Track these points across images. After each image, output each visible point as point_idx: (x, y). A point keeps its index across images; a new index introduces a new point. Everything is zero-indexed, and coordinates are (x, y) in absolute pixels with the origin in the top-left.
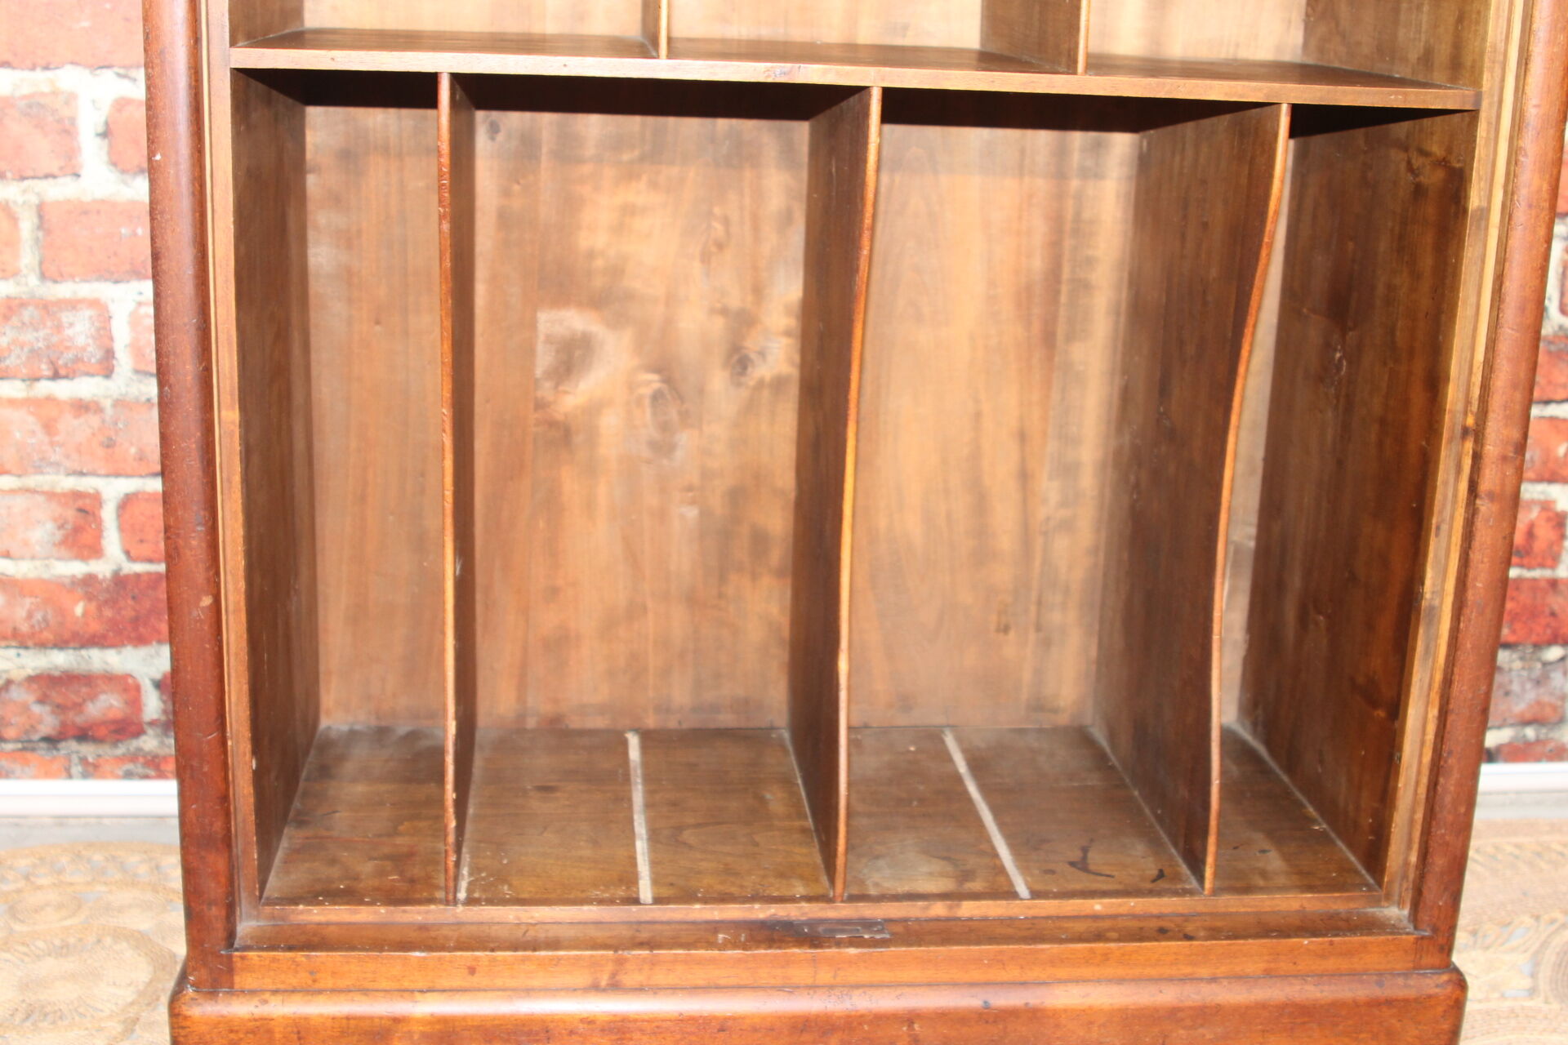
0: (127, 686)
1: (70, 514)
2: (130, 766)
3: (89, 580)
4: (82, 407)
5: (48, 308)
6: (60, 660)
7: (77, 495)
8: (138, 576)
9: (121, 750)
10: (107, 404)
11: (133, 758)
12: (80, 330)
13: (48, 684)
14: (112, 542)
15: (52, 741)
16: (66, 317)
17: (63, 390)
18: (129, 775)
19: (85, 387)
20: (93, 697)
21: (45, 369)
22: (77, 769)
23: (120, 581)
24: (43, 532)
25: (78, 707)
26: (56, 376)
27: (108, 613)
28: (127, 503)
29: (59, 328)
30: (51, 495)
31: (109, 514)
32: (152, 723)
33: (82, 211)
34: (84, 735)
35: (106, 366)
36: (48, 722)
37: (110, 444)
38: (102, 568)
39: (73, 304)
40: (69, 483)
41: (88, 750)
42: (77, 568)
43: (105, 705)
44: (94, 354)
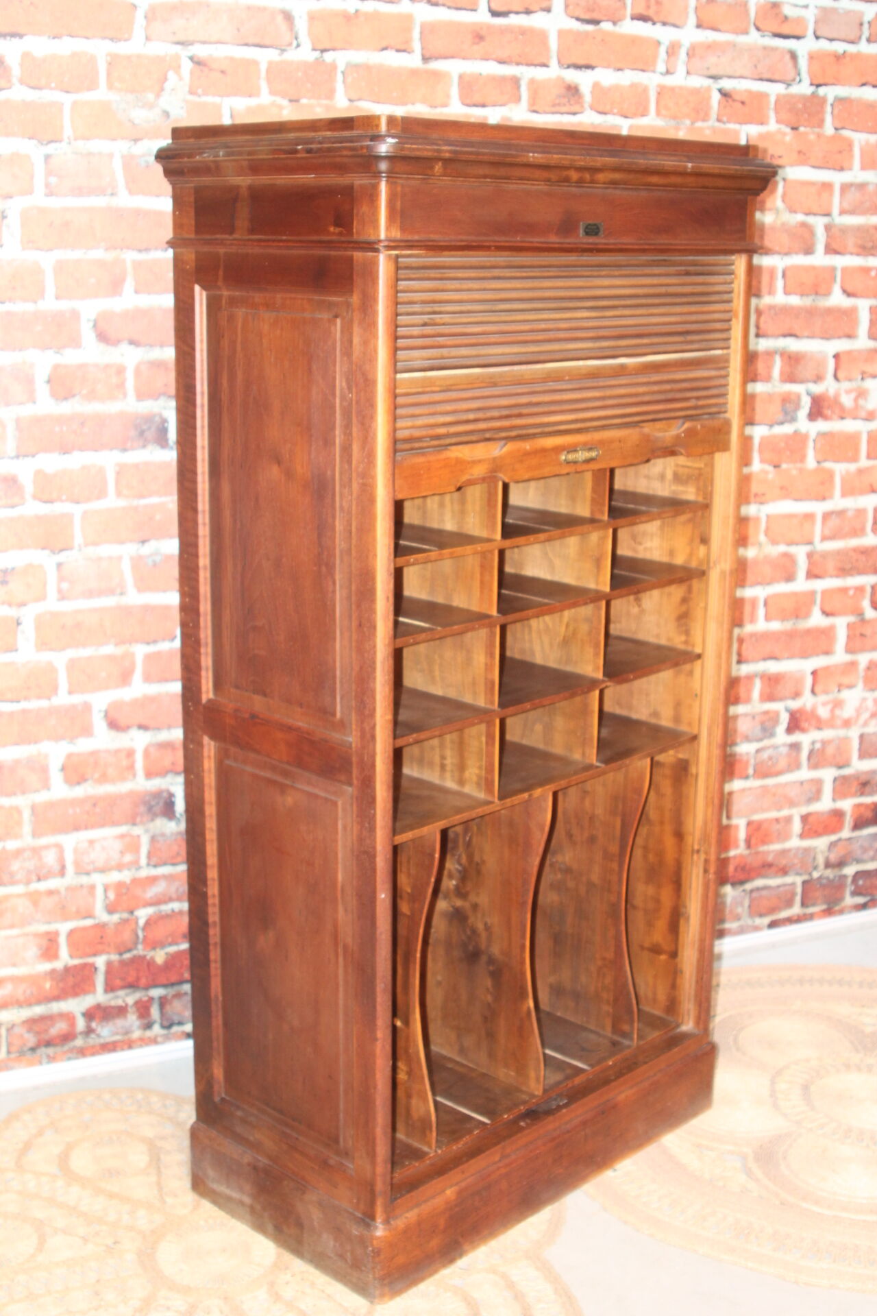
0: (69, 1018)
1: (44, 942)
2: (70, 1055)
3: (53, 971)
4: (50, 893)
5: (36, 851)
6: (38, 1010)
7: (48, 933)
8: (75, 966)
9: (66, 1048)
10: (63, 891)
11: (71, 1050)
12: (50, 858)
13: (31, 1023)
14: (64, 951)
15: (33, 1049)
16: (44, 853)
17: (43, 886)
18: (69, 1059)
19: (53, 883)
20: (53, 1025)
21: (34, 877)
22: (45, 1060)
23: (67, 969)
24: (32, 951)
25: (46, 1031)
26: (39, 879)
27: (61, 985)
28: (71, 933)
29: (40, 858)
30: (36, 935)
31: (62, 940)
32: (81, 1033)
33: (51, 805)
34: (48, 1044)
35: (62, 872)
36: (31, 1040)
37: (63, 908)
38: (58, 965)
39: (47, 847)
40: (43, 928)
41: (50, 1051)
42: (47, 966)
43: (60, 1027)
44: (57, 868)
